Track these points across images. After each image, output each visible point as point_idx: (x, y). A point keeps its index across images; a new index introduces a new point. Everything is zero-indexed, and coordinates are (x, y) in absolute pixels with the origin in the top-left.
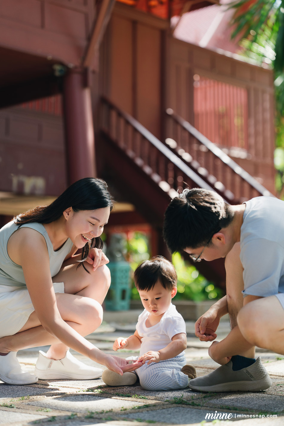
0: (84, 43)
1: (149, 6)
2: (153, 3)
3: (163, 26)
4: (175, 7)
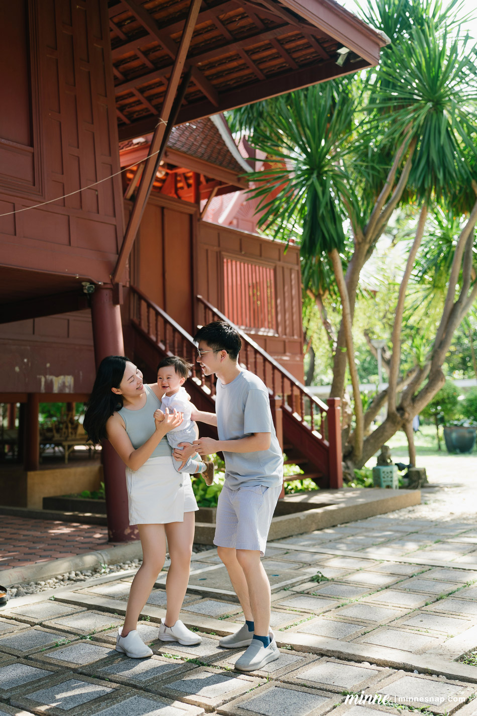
0: (113, 257)
1: (176, 189)
2: (180, 185)
3: (192, 210)
4: (203, 191)
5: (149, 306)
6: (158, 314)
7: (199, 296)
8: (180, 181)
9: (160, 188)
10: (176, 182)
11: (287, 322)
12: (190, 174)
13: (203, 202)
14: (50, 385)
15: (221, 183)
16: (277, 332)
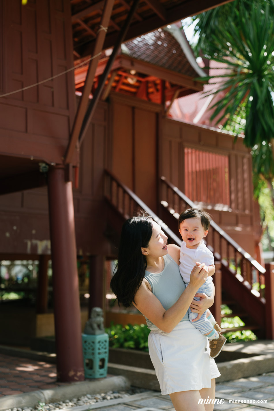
0: (66, 142)
1: (148, 94)
2: (151, 90)
3: (158, 109)
4: (168, 94)
5: (119, 185)
6: (125, 192)
7: (163, 178)
8: (151, 87)
9: (134, 94)
10: (147, 88)
11: (240, 200)
12: (158, 82)
13: (168, 103)
14: (35, 248)
15: (181, 87)
16: (230, 207)
